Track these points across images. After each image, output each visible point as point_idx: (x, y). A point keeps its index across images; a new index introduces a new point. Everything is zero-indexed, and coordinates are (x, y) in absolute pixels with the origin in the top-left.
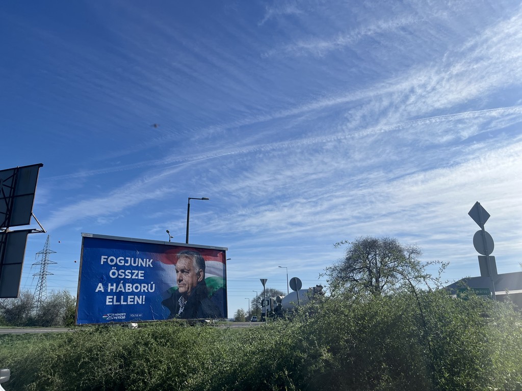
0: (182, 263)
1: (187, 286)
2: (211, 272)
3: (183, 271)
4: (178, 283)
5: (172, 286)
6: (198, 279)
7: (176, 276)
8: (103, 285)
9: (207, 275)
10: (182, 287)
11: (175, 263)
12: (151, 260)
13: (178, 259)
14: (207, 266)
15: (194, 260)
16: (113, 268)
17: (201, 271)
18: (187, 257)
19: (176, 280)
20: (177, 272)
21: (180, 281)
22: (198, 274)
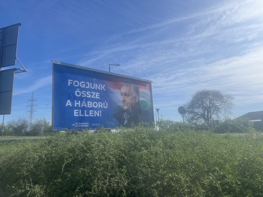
0: (124, 89)
1: (128, 105)
2: (143, 97)
3: (125, 95)
4: (123, 102)
5: (119, 105)
6: (135, 101)
7: (121, 98)
8: (71, 101)
9: (141, 99)
10: (125, 105)
11: (120, 89)
12: (104, 86)
13: (122, 86)
14: (141, 93)
15: (132, 88)
16: (77, 89)
17: (137, 96)
18: (127, 85)
19: (121, 101)
20: (122, 95)
21: (124, 101)
22: (135, 98)
